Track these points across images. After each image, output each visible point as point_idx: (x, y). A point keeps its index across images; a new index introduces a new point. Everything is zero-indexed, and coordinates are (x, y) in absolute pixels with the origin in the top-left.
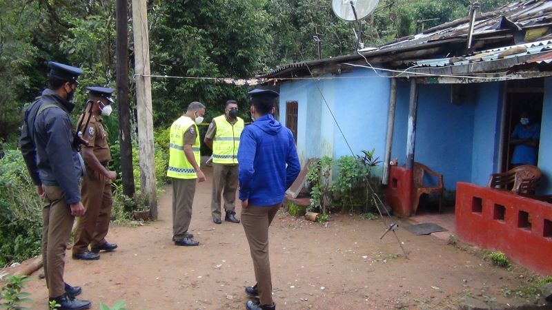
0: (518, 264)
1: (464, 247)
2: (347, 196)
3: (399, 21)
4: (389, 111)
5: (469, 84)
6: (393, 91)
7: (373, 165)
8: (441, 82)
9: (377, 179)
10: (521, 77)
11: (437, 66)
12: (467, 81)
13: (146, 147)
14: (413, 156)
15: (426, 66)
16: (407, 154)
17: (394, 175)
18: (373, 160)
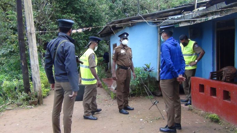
1: (196, 111)
2: (138, 87)
4: (157, 44)
5: (194, 24)
7: (150, 71)
8: (180, 26)
9: (154, 78)
10: (219, 16)
12: (192, 23)
13: (35, 68)
15: (173, 18)
18: (150, 69)
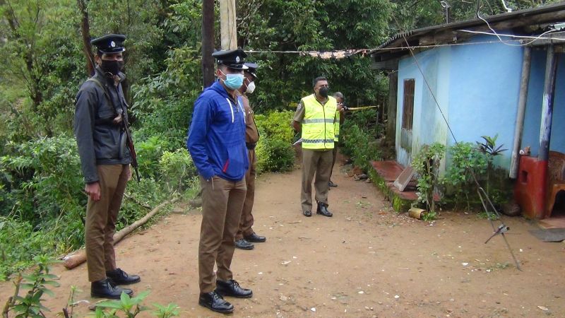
2: (461, 190)
4: (520, 88)
6: (525, 63)
14: (548, 143)
16: (541, 141)
17: (525, 167)
18: (495, 148)
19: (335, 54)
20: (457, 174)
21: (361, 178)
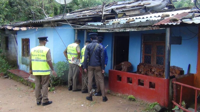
0: (138, 99)
1: (114, 94)
3: (53, 9)
5: (112, 32)
6: (76, 35)
8: (99, 31)
10: (136, 30)
11: (98, 25)
12: (111, 31)
15: (92, 25)
19: (21, 28)
20: (61, 73)
21: (6, 78)
